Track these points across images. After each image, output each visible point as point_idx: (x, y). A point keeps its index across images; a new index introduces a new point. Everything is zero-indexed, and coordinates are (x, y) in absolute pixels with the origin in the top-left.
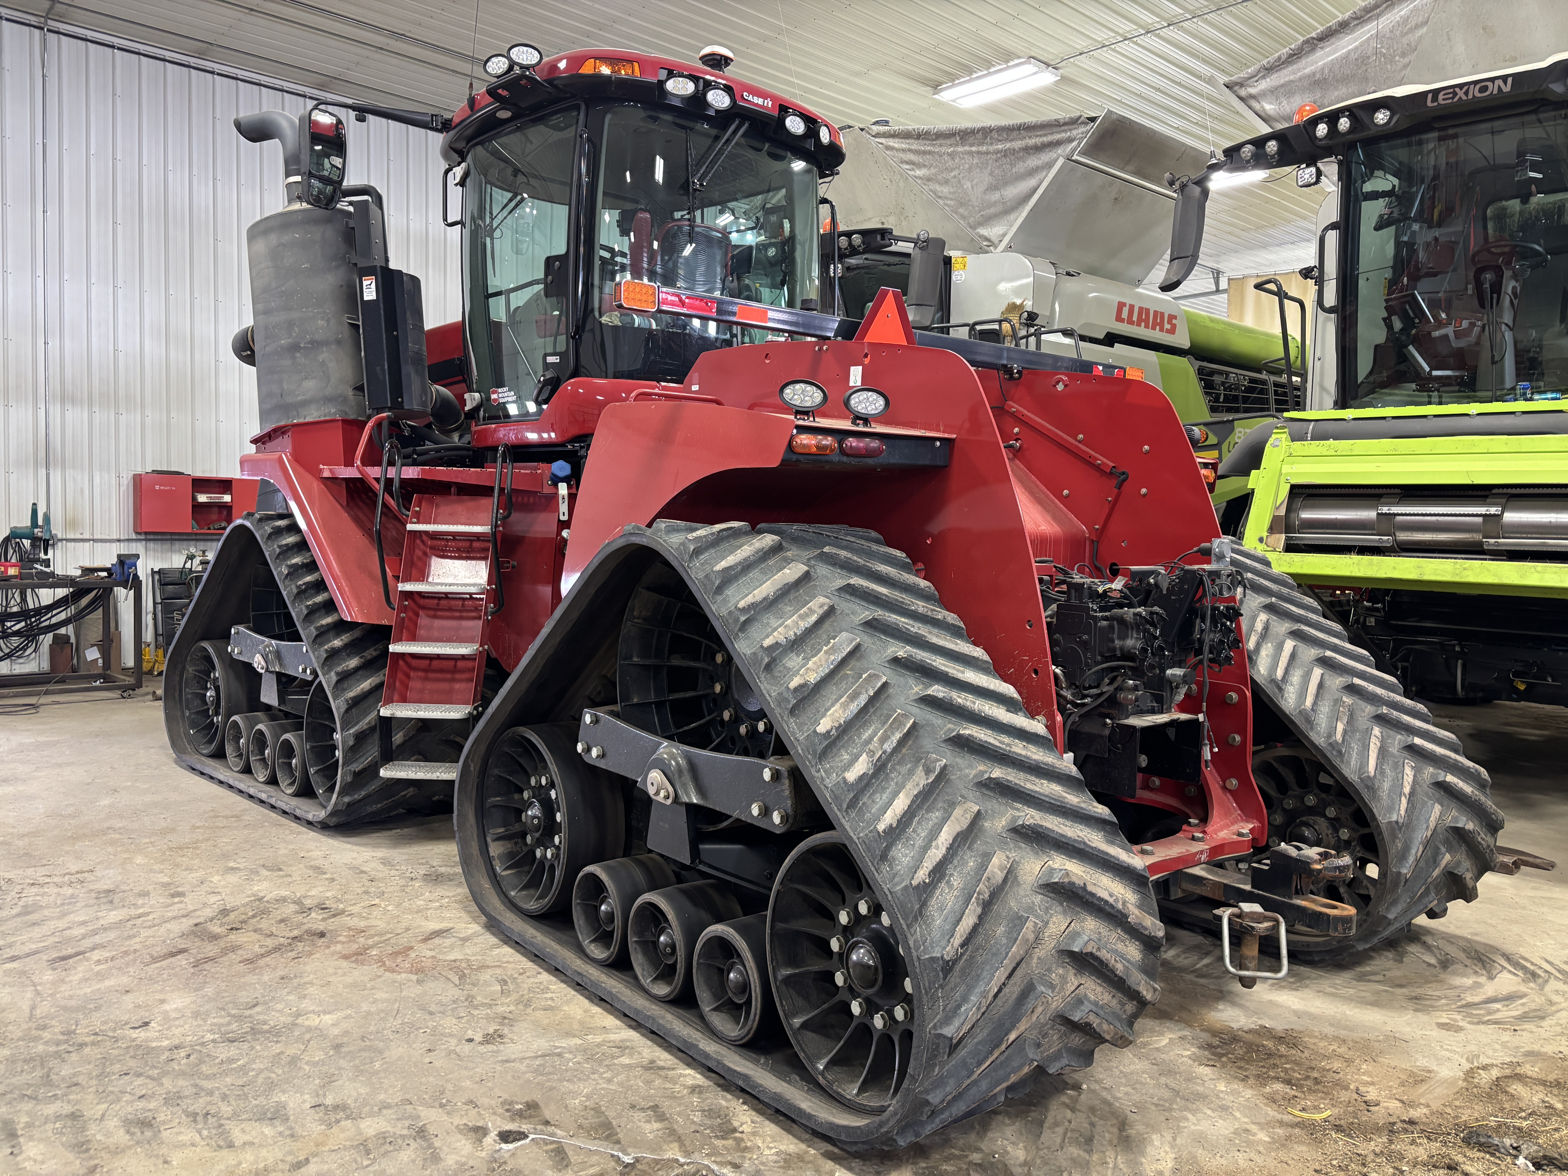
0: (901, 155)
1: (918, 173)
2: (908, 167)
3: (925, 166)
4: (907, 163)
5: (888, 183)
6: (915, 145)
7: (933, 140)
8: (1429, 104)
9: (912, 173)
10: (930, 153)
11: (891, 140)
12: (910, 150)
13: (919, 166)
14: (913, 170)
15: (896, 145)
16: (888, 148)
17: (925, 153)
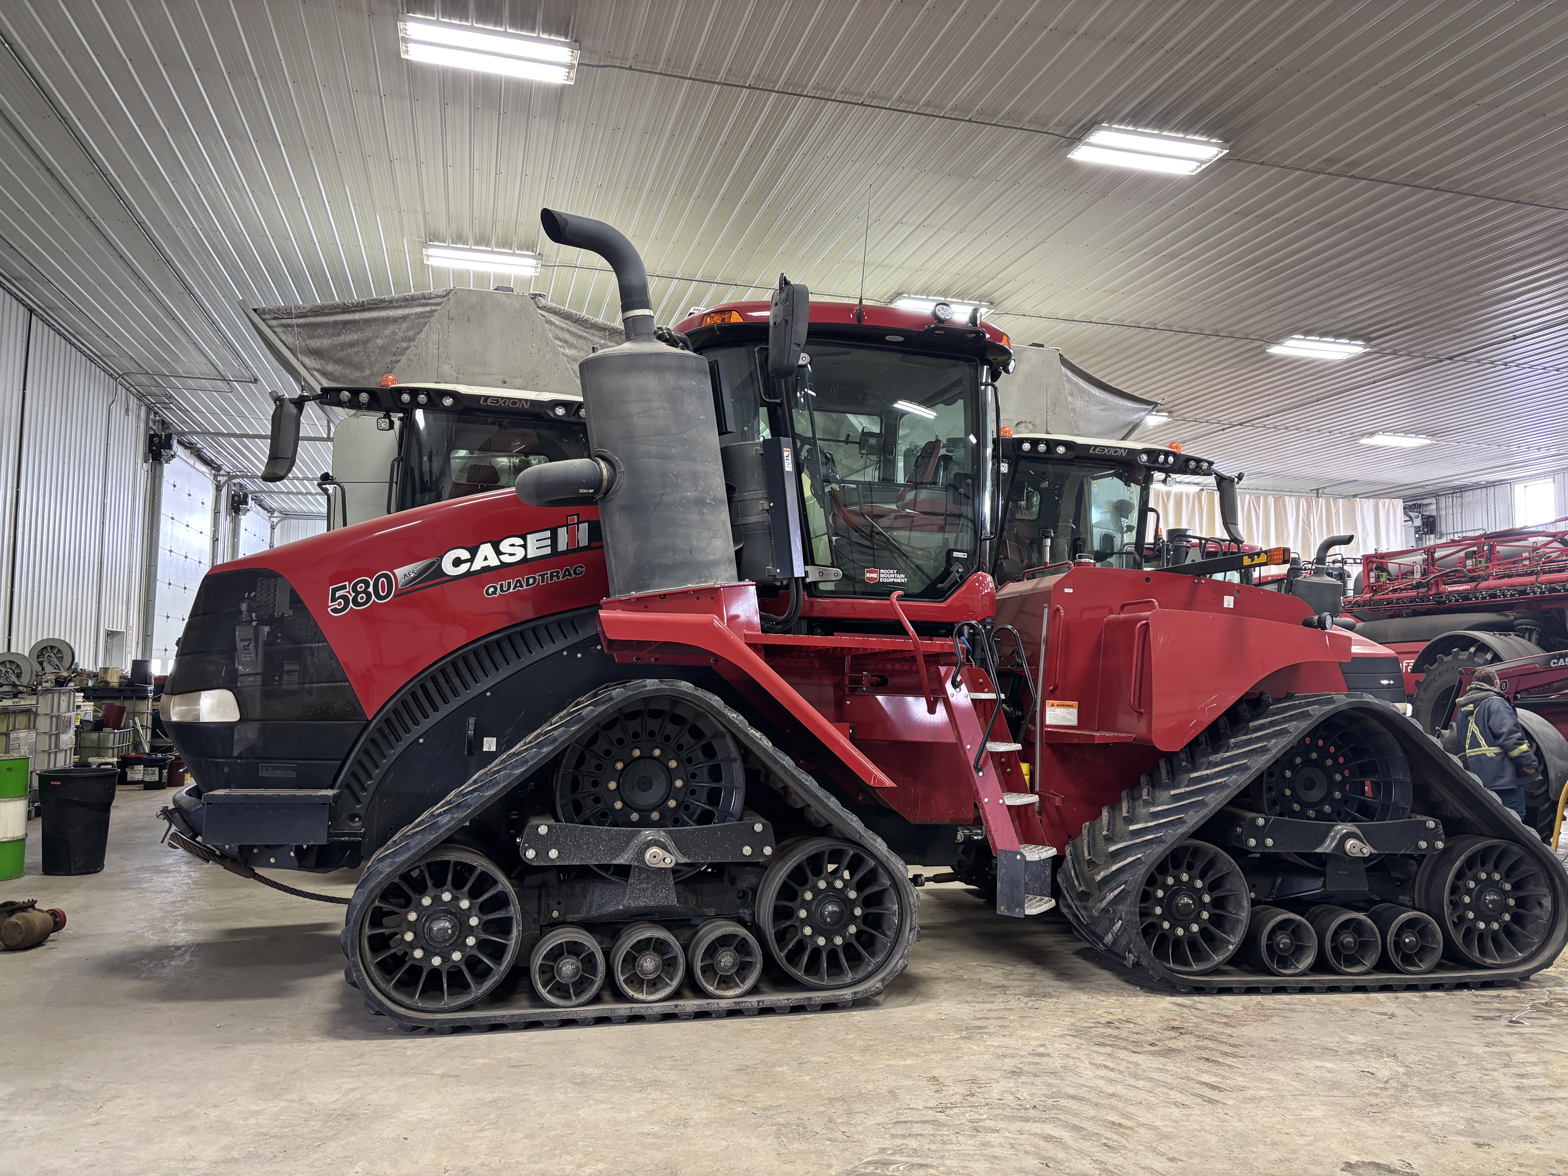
0: (558, 332)
1: (567, 351)
2: (559, 343)
3: (576, 348)
4: (560, 340)
5: (534, 350)
6: (573, 328)
7: (587, 328)
8: (1091, 451)
9: (562, 350)
10: (585, 338)
11: (552, 315)
12: (568, 331)
13: (571, 346)
14: (563, 347)
15: (557, 322)
16: (548, 322)
17: (580, 337)
